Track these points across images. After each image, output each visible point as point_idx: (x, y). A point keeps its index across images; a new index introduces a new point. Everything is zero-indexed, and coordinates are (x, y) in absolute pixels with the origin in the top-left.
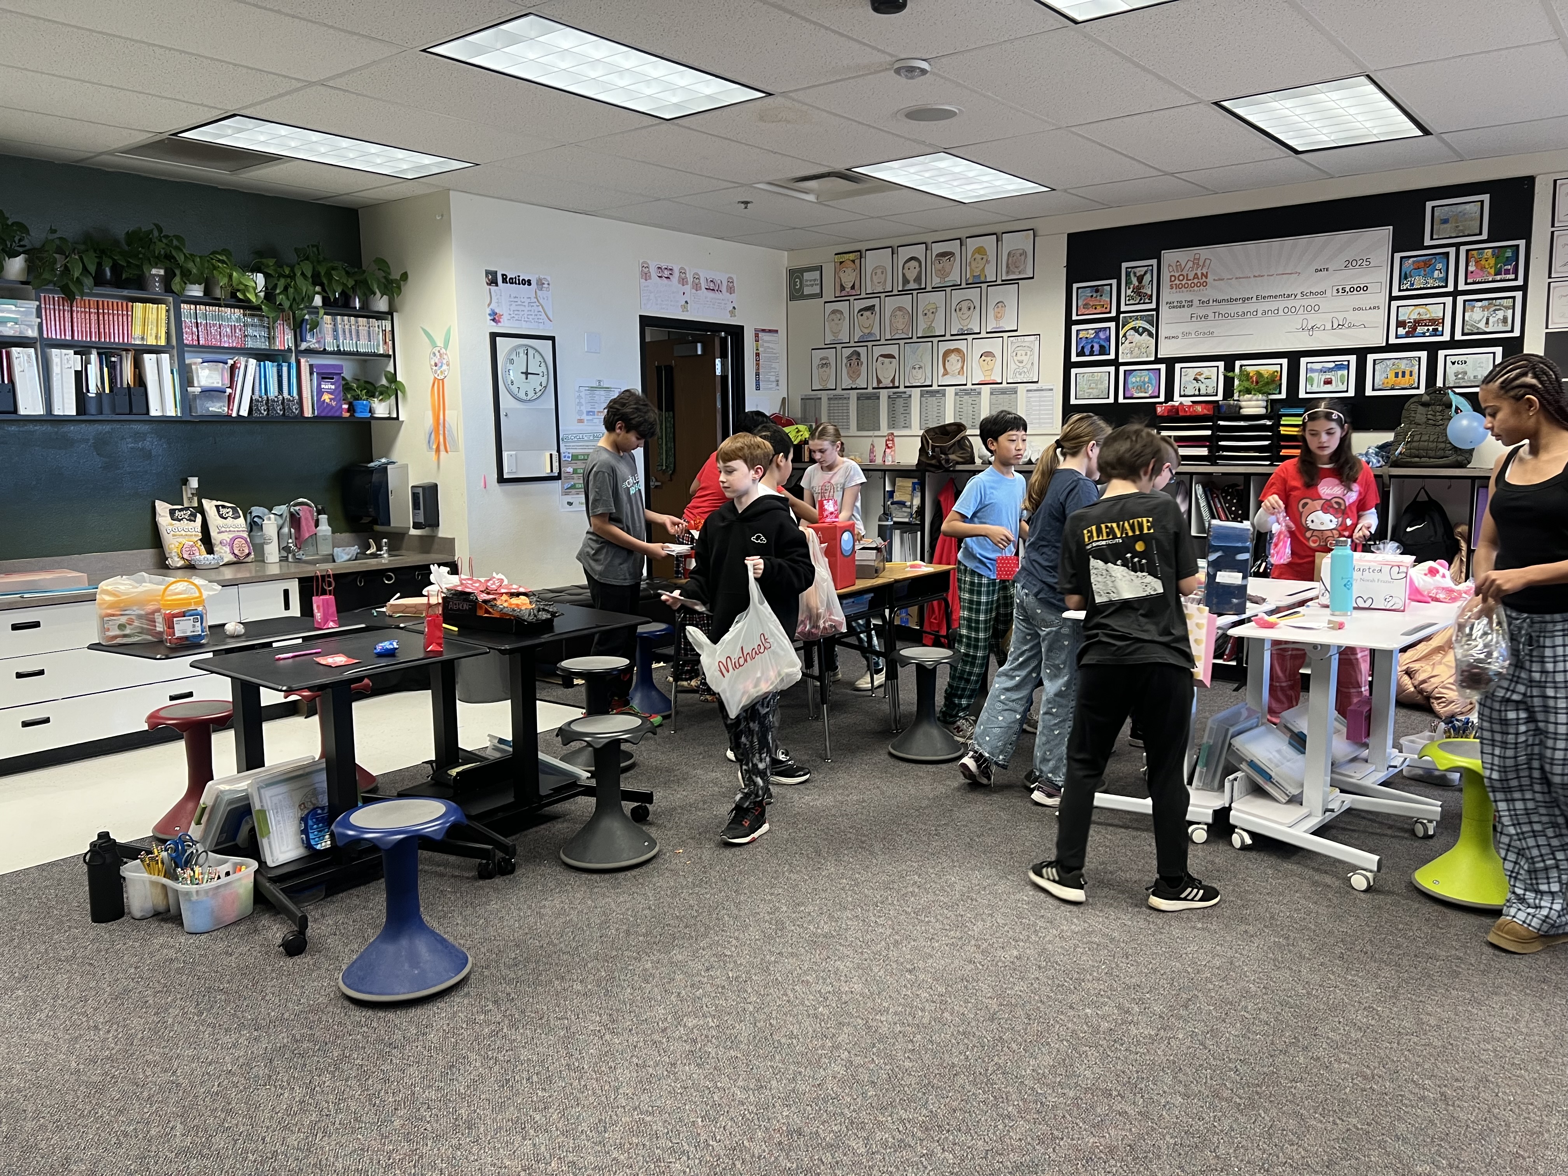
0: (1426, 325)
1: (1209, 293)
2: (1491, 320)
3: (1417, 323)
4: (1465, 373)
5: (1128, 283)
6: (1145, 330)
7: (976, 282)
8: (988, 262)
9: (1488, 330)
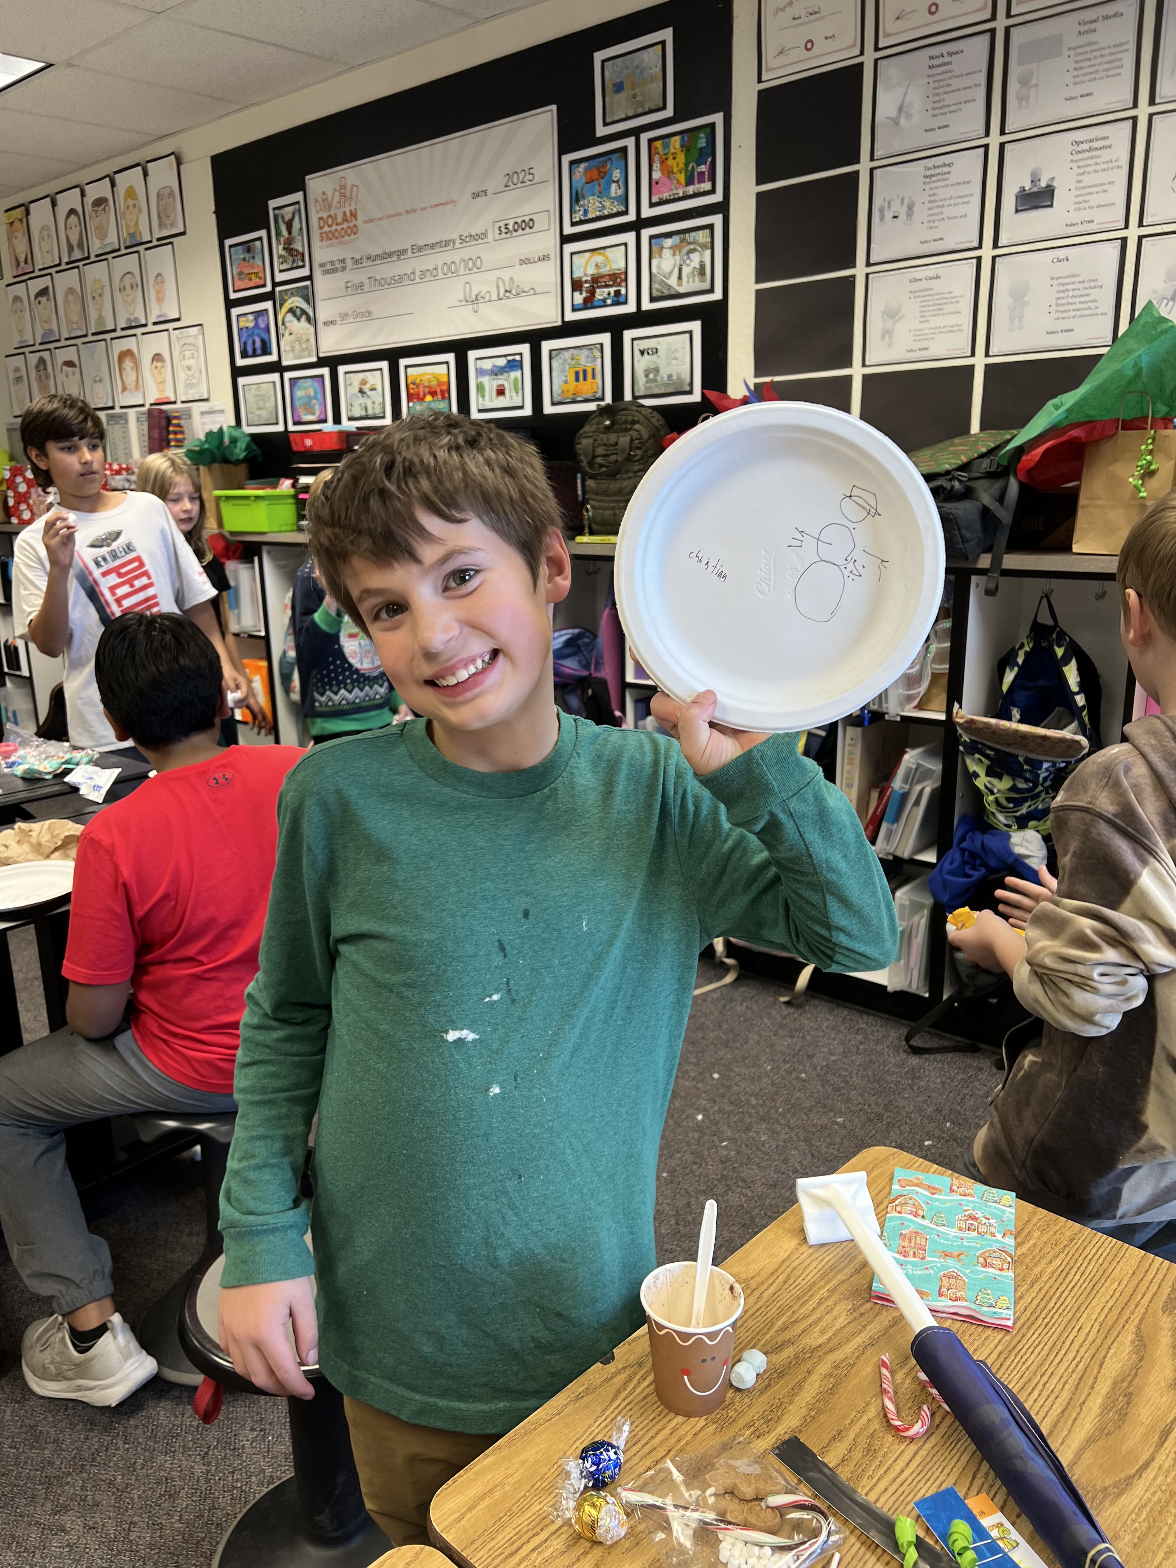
0: (606, 286)
1: (363, 245)
2: (686, 270)
3: (596, 281)
4: (657, 370)
5: (278, 234)
6: (303, 312)
7: (134, 245)
8: (140, 210)
9: (682, 290)
